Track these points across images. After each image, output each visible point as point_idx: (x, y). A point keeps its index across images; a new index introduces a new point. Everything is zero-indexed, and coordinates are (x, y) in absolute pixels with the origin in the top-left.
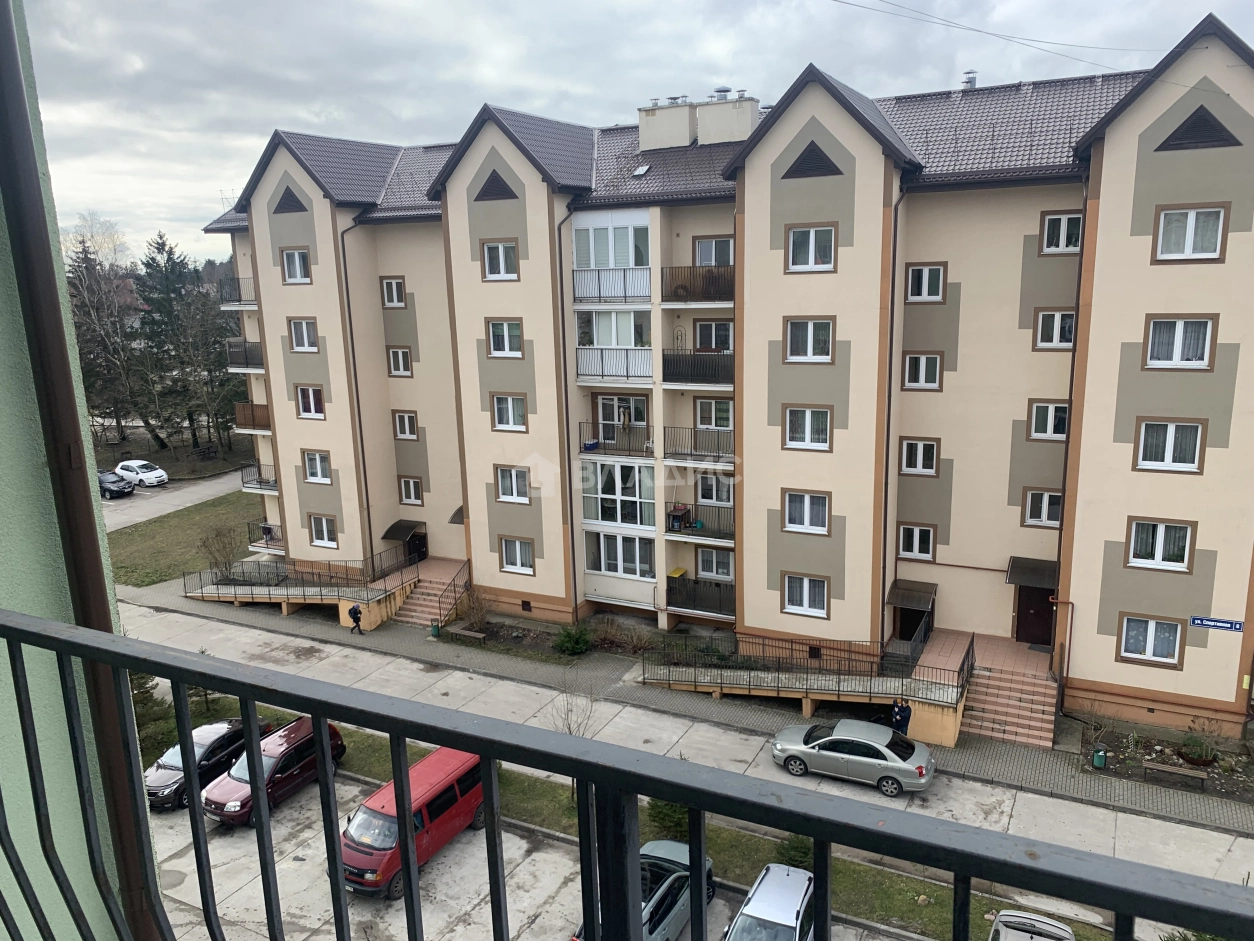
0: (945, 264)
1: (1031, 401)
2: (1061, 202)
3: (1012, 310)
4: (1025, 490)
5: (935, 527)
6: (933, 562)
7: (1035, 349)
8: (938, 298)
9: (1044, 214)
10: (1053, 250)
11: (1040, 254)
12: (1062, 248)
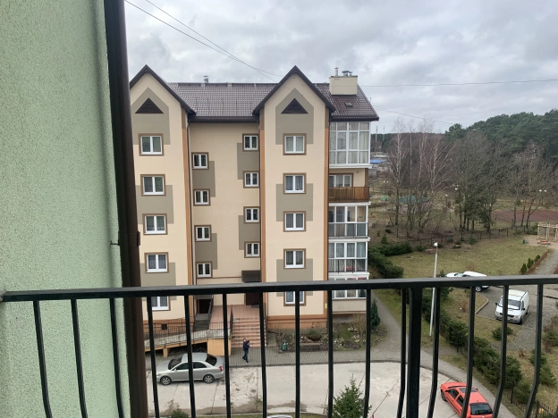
0: (207, 153)
1: (245, 208)
2: (249, 130)
3: (235, 172)
4: (245, 243)
5: (211, 262)
6: (211, 278)
7: (244, 187)
8: (206, 167)
9: (243, 135)
10: (247, 149)
11: (243, 151)
12: (251, 148)
